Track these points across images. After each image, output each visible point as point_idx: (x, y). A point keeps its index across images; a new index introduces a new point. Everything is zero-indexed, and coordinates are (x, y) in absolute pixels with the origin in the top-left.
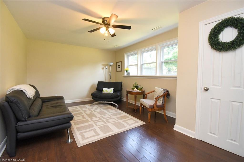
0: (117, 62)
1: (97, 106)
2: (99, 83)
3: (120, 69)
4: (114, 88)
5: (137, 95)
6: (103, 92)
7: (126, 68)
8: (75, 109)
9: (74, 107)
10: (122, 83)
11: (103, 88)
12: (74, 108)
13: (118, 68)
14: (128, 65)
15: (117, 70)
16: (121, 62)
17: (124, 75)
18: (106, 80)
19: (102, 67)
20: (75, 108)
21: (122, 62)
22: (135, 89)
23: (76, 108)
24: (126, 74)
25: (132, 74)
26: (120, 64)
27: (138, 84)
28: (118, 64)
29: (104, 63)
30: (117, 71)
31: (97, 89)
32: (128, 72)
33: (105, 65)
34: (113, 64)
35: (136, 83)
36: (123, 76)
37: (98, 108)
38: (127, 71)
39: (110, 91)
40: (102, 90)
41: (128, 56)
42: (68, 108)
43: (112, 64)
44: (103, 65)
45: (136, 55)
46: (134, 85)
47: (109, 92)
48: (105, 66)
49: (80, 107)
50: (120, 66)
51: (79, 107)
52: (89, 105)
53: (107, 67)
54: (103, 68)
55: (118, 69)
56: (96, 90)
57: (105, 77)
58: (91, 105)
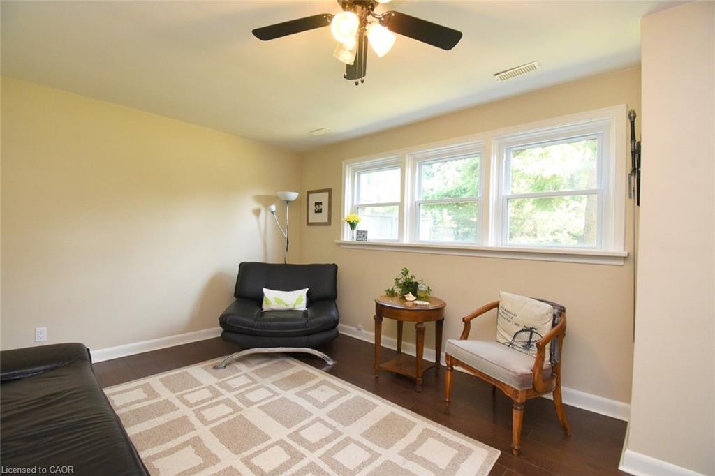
0: (309, 193)
1: (243, 368)
2: (246, 269)
3: (322, 217)
4: (307, 289)
5: (426, 321)
6: (265, 307)
7: (347, 214)
8: (145, 396)
9: (136, 388)
10: (335, 267)
11: (264, 290)
12: (140, 394)
13: (316, 212)
14: (355, 204)
15: (310, 221)
16: (329, 191)
17: (339, 239)
18: (266, 254)
19: (256, 206)
20: (141, 390)
21: (333, 193)
22: (410, 297)
23: (151, 393)
24: (348, 235)
25: (372, 237)
26: (323, 198)
27: (413, 277)
28: (314, 198)
29: (261, 192)
30: (309, 224)
31: (236, 295)
32: (360, 227)
33: (266, 201)
34: (299, 196)
35: (406, 272)
36: (338, 242)
37: (254, 382)
38: (353, 225)
39: (294, 302)
40: (260, 299)
41: (354, 170)
42: (107, 391)
43: (293, 196)
44: (259, 199)
45: (396, 167)
46: (397, 279)
47: (291, 307)
48: (267, 206)
49: (166, 383)
50: (325, 207)
51: (161, 380)
52: (205, 368)
53: (273, 208)
54: (257, 212)
55: (314, 218)
56: (235, 299)
57: (265, 245)
58: (215, 368)
